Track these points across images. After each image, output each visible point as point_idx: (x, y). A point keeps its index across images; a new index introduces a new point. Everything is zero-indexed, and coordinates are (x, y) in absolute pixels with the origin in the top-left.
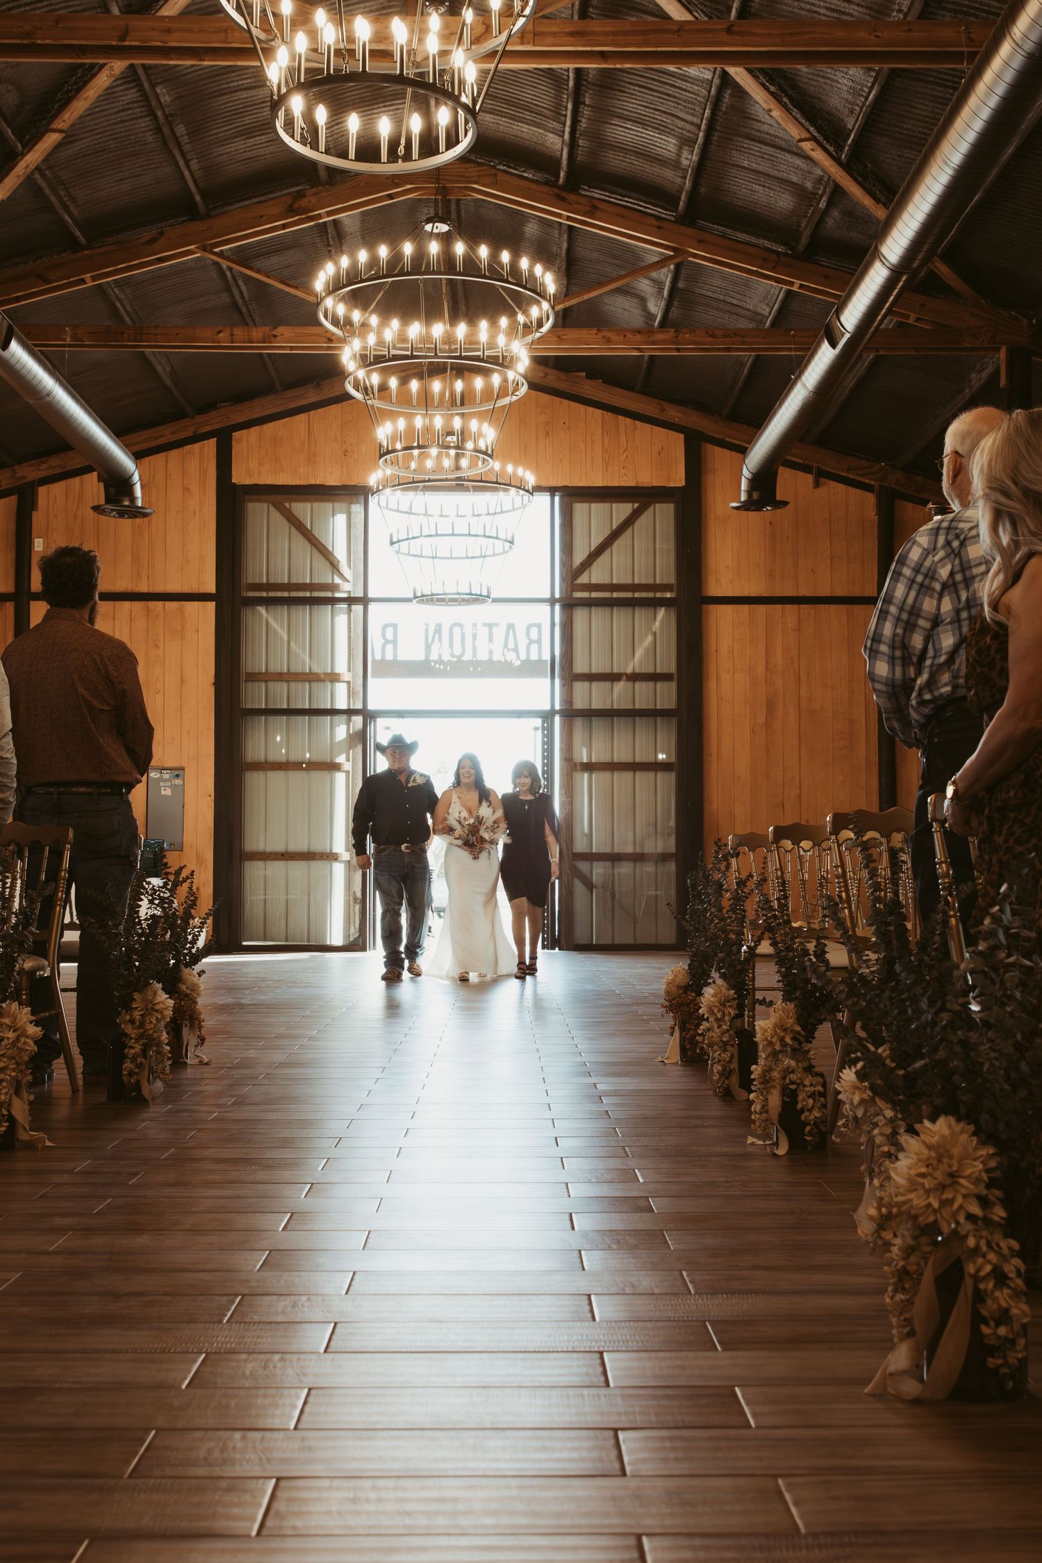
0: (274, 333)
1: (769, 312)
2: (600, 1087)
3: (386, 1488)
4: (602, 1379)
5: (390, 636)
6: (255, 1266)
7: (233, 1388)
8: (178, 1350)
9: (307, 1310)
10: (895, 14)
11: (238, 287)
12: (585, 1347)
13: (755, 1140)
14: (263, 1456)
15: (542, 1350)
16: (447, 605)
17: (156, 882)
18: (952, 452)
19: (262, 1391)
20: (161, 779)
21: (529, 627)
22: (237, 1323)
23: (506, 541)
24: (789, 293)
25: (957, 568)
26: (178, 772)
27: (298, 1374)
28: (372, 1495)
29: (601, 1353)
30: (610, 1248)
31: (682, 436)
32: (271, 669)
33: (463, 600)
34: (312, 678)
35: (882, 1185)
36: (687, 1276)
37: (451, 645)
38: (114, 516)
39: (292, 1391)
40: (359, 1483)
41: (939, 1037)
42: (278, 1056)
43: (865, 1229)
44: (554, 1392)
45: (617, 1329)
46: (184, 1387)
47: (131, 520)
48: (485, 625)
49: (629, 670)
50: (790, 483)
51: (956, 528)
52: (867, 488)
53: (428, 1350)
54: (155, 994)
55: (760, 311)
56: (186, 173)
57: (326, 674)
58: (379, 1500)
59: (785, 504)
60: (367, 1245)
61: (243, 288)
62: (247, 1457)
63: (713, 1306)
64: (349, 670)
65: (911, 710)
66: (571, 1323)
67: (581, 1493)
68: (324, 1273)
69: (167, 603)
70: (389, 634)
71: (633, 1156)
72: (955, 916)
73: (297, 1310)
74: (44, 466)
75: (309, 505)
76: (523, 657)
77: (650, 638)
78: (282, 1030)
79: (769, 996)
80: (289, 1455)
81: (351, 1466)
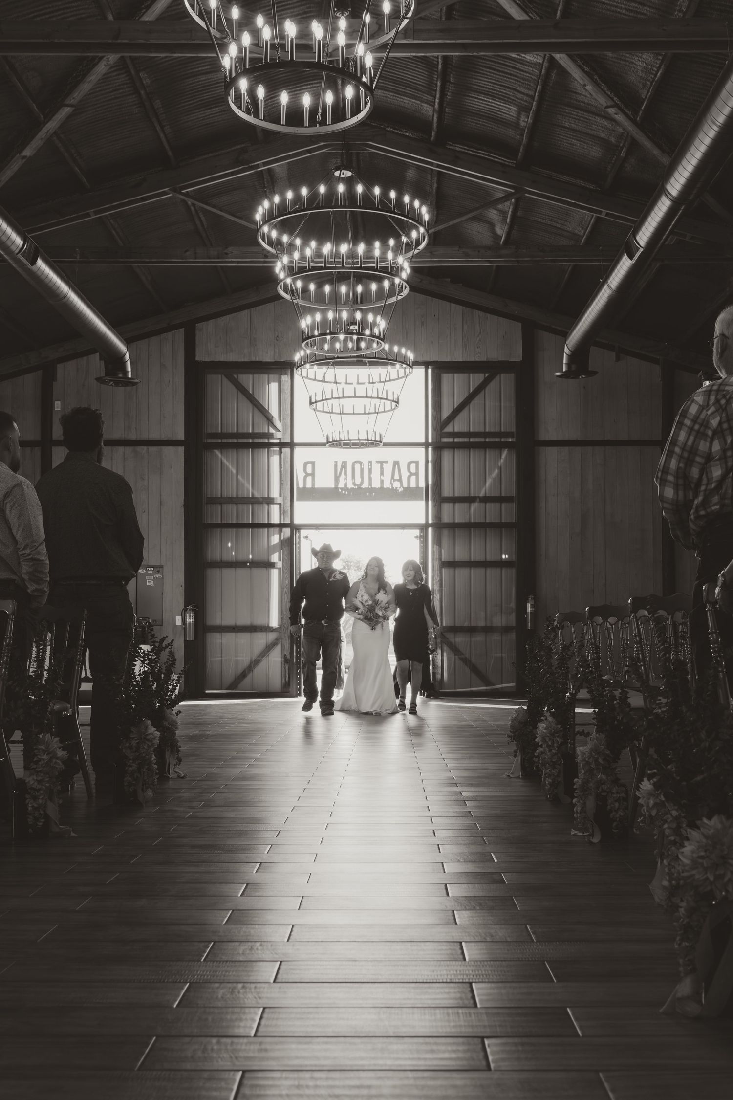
0: (226, 251)
1: (583, 233)
2: (464, 794)
3: (321, 1079)
4: (472, 1002)
5: (309, 470)
6: (223, 921)
7: (210, 1007)
8: (170, 980)
9: (260, 952)
10: (676, 13)
11: (200, 218)
12: (459, 979)
13: (576, 832)
14: (232, 1056)
15: (428, 981)
16: (351, 448)
17: (145, 648)
18: (720, 334)
19: (230, 1009)
20: (147, 574)
21: (410, 463)
22: (211, 961)
23: (393, 401)
24: (598, 219)
25: (724, 419)
26: (159, 569)
27: (255, 998)
28: (311, 1083)
29: (471, 984)
30: (474, 909)
31: (520, 324)
32: (225, 495)
33: (362, 444)
34: (254, 501)
35: (669, 864)
36: (530, 929)
37: (353, 477)
38: (112, 385)
39: (252, 1010)
40: (301, 1074)
41: (714, 758)
42: (235, 772)
43: (659, 896)
44: (438, 1011)
45: (481, 966)
46: (175, 1006)
47: (123, 388)
48: (377, 462)
49: (482, 494)
50: (598, 358)
51: (724, 390)
52: (654, 361)
53: (347, 981)
54: (147, 728)
55: (576, 232)
56: (162, 135)
57: (264, 498)
58: (316, 1087)
59: (595, 373)
60: (301, 906)
61: (203, 218)
62: (221, 1056)
63: (549, 950)
64: (281, 495)
65: (690, 523)
66: (448, 962)
67: (459, 1083)
68: (271, 926)
69: (150, 448)
70: (309, 469)
71: (489, 844)
72: (722, 671)
73: (253, 952)
74: (61, 349)
75: (251, 376)
76: (405, 485)
77: (497, 471)
78: (235, 754)
79: (587, 729)
80: (251, 1054)
81: (296, 1062)
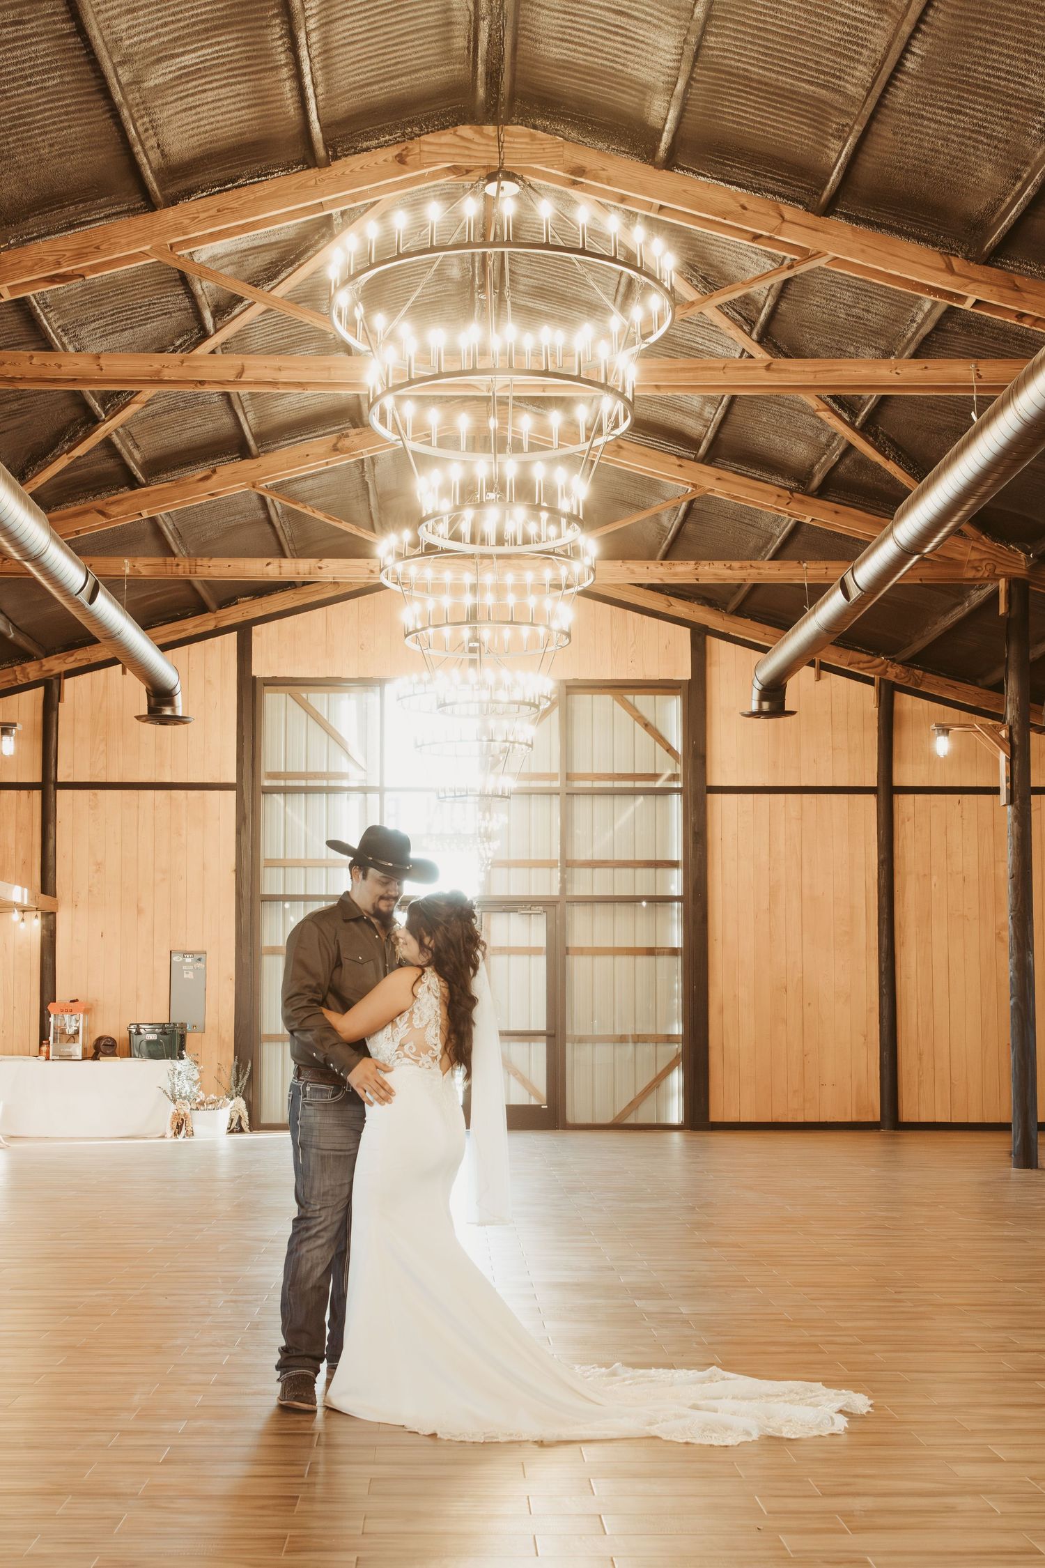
0: (319, 565)
11: (275, 507)
20: (184, 963)
24: (800, 522)
26: (200, 956)
31: (688, 631)
32: (289, 856)
38: (155, 724)
47: (172, 727)
52: (869, 681)
56: (244, 423)
59: (793, 714)
61: (278, 507)
69: (189, 793)
74: (73, 659)
75: (326, 695)
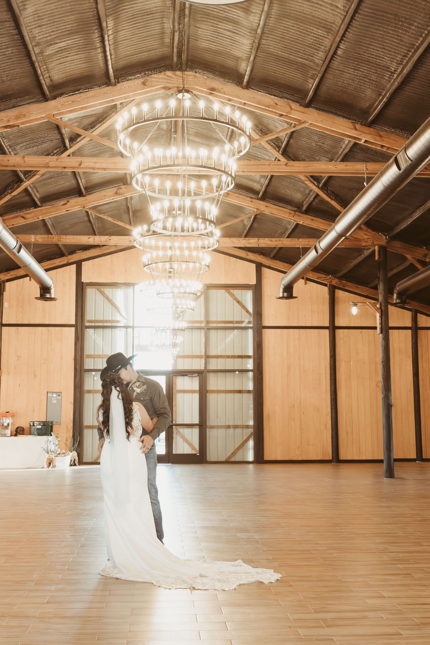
0: (110, 238)
20: (52, 397)
24: (298, 224)
26: (59, 394)
31: (255, 265)
32: (96, 354)
38: (43, 301)
47: (49, 302)
52: (325, 285)
69: (56, 328)
74: (9, 275)
75: (111, 289)
